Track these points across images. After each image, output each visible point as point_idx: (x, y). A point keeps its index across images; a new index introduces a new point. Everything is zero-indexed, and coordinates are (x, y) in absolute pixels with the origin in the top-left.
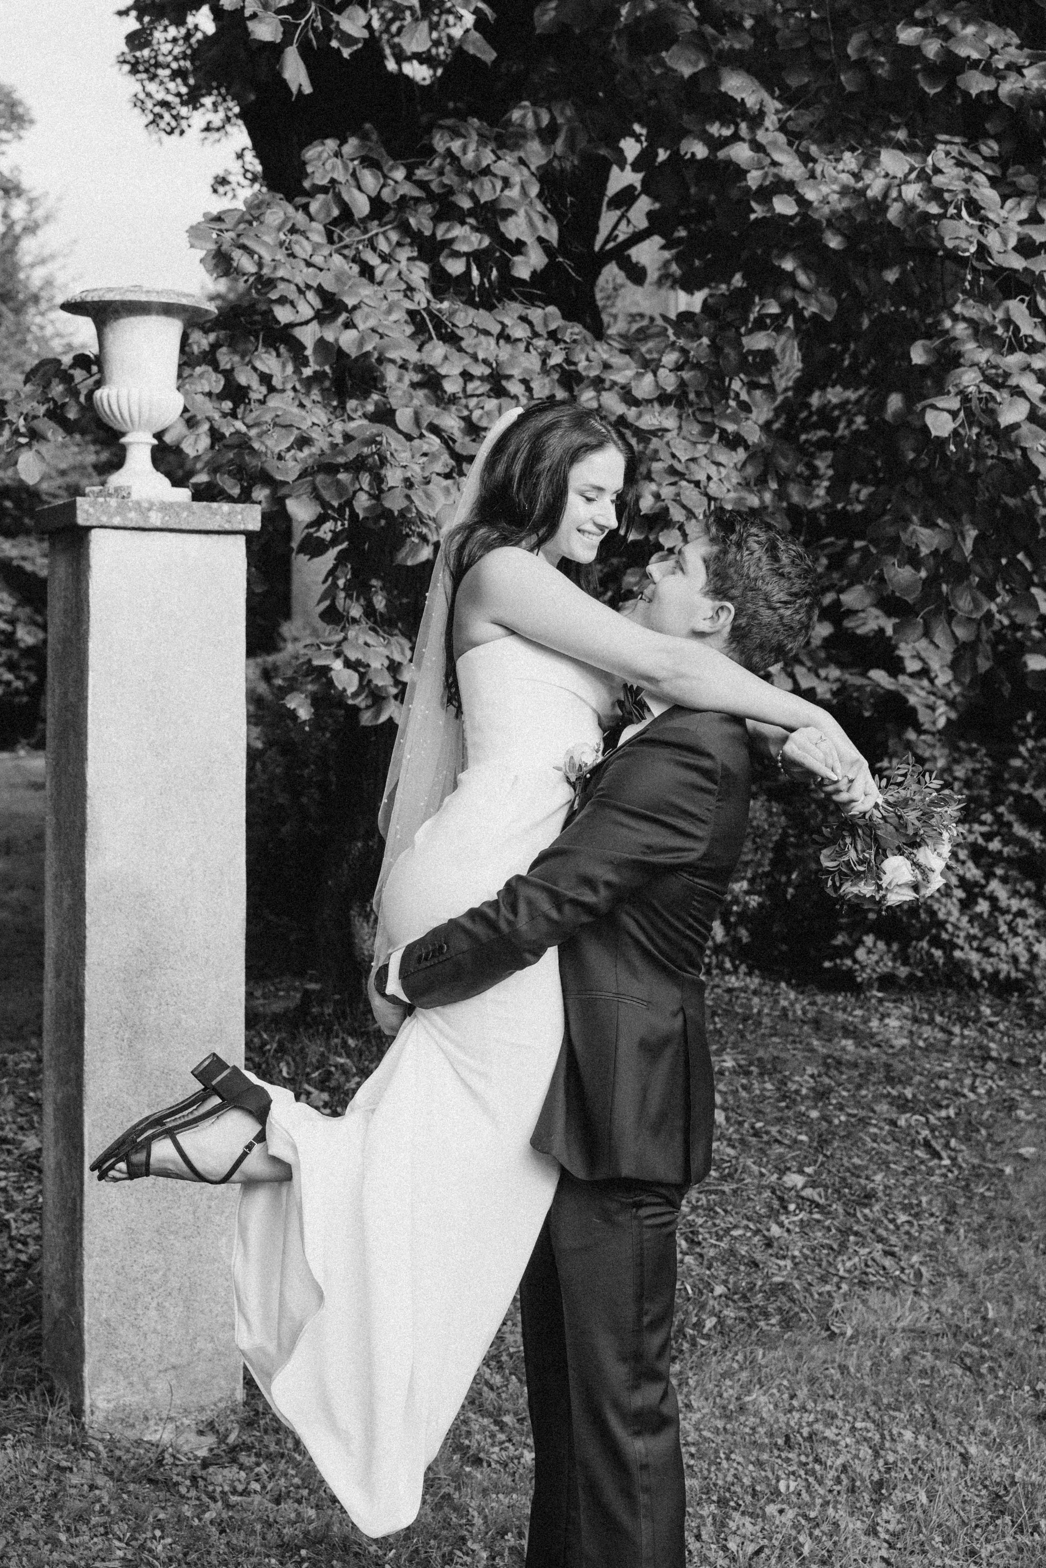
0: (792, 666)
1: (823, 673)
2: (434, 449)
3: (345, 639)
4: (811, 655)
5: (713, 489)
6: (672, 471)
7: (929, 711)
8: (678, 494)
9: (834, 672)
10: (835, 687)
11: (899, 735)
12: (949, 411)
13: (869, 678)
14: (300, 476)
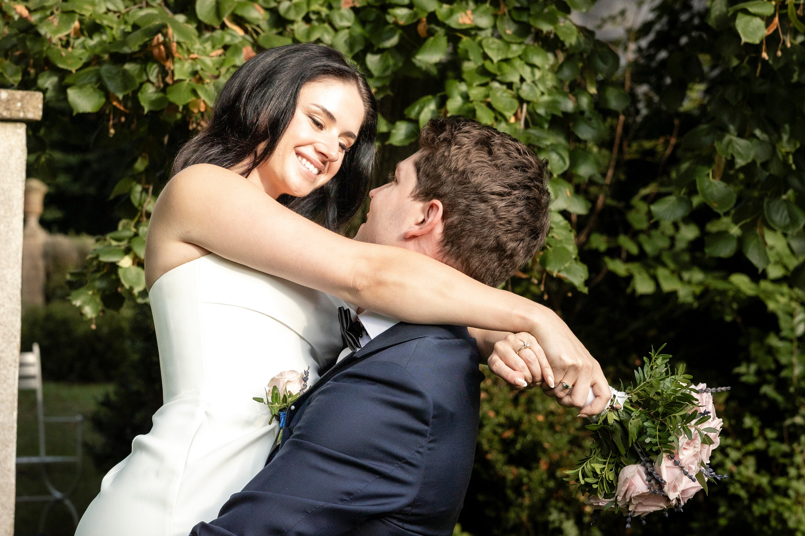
0: (655, 268)
1: (686, 276)
2: (237, 41)
3: (136, 235)
4: (675, 258)
5: (525, 91)
6: (483, 71)
7: (788, 318)
8: (487, 96)
9: (697, 276)
10: (698, 290)
11: (761, 339)
12: (762, 17)
13: (731, 283)
14: (86, 65)
